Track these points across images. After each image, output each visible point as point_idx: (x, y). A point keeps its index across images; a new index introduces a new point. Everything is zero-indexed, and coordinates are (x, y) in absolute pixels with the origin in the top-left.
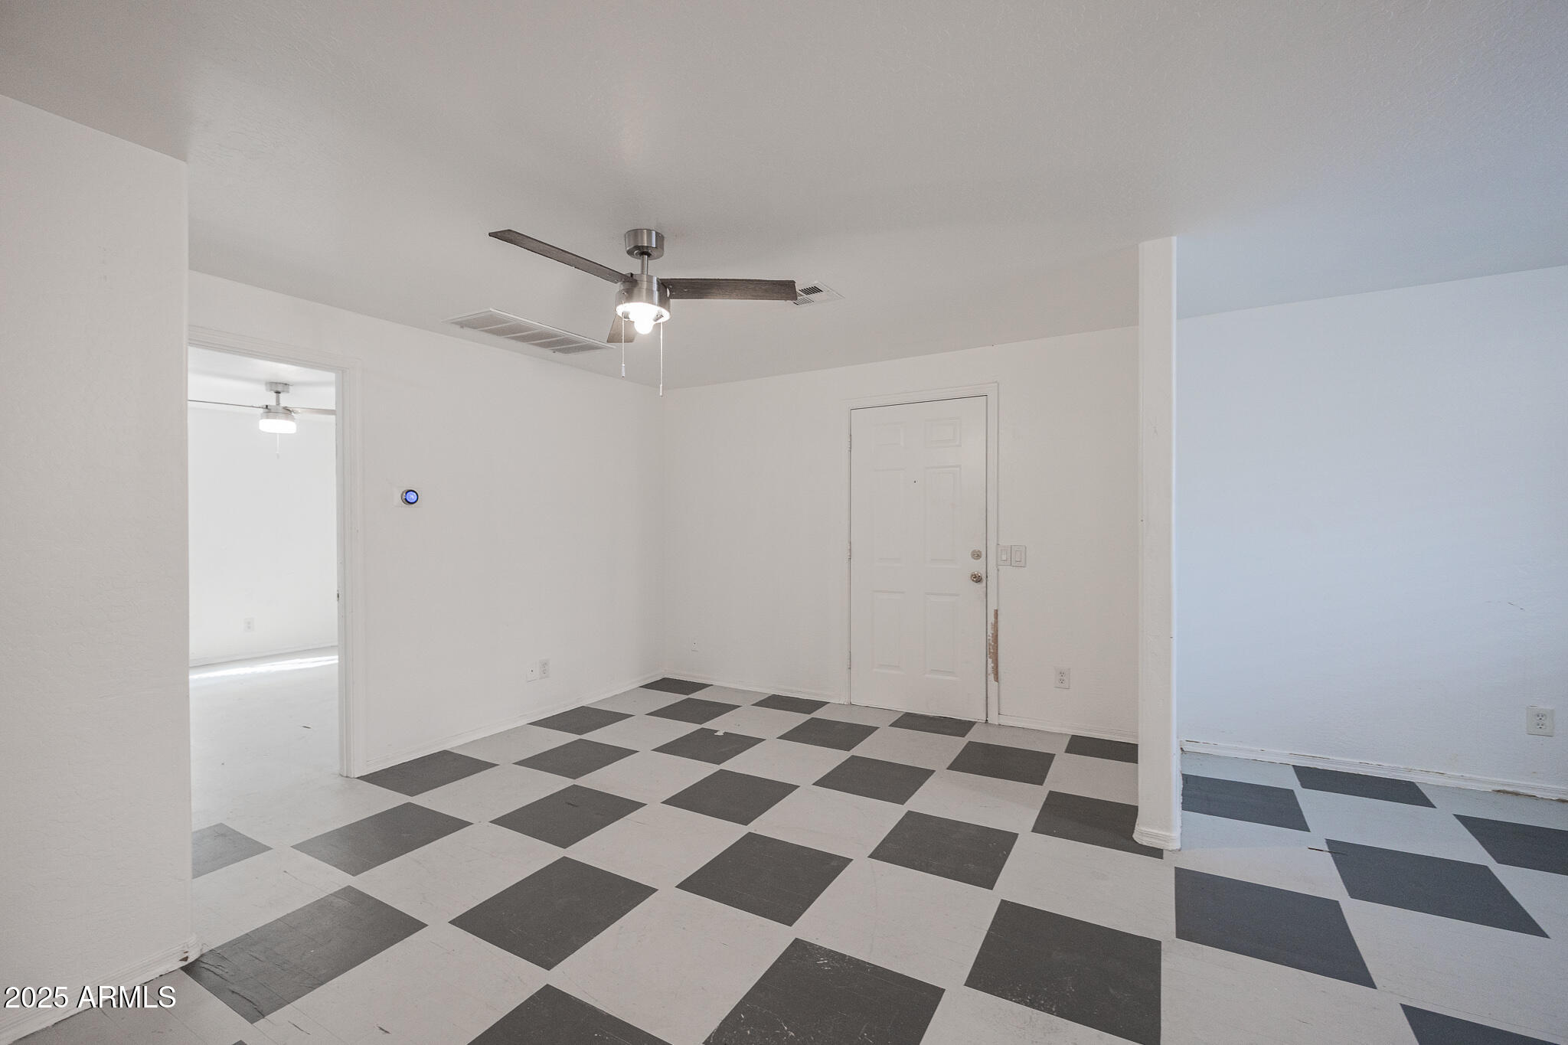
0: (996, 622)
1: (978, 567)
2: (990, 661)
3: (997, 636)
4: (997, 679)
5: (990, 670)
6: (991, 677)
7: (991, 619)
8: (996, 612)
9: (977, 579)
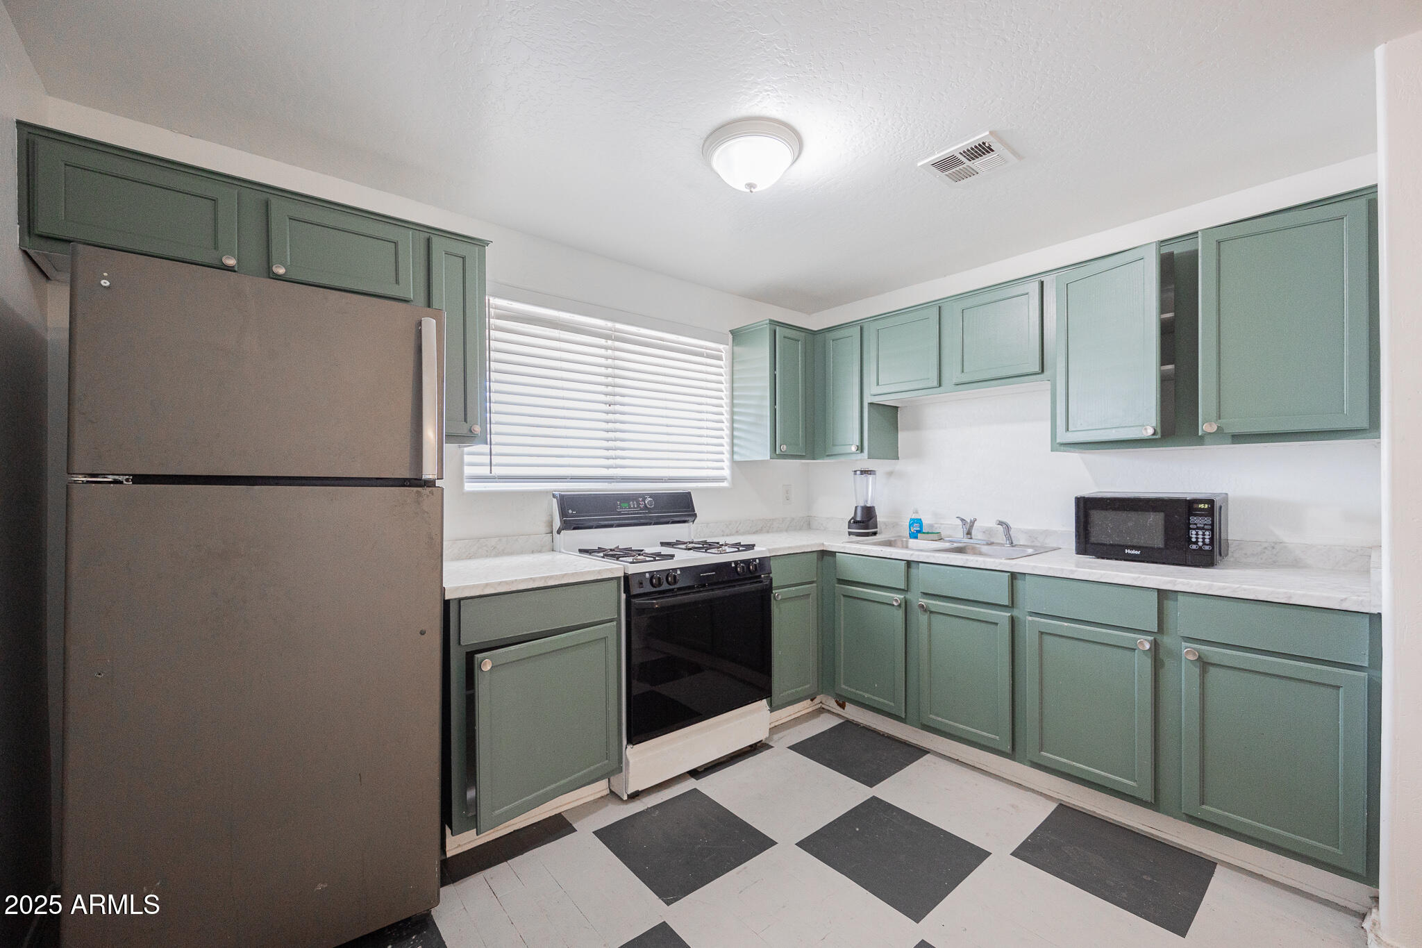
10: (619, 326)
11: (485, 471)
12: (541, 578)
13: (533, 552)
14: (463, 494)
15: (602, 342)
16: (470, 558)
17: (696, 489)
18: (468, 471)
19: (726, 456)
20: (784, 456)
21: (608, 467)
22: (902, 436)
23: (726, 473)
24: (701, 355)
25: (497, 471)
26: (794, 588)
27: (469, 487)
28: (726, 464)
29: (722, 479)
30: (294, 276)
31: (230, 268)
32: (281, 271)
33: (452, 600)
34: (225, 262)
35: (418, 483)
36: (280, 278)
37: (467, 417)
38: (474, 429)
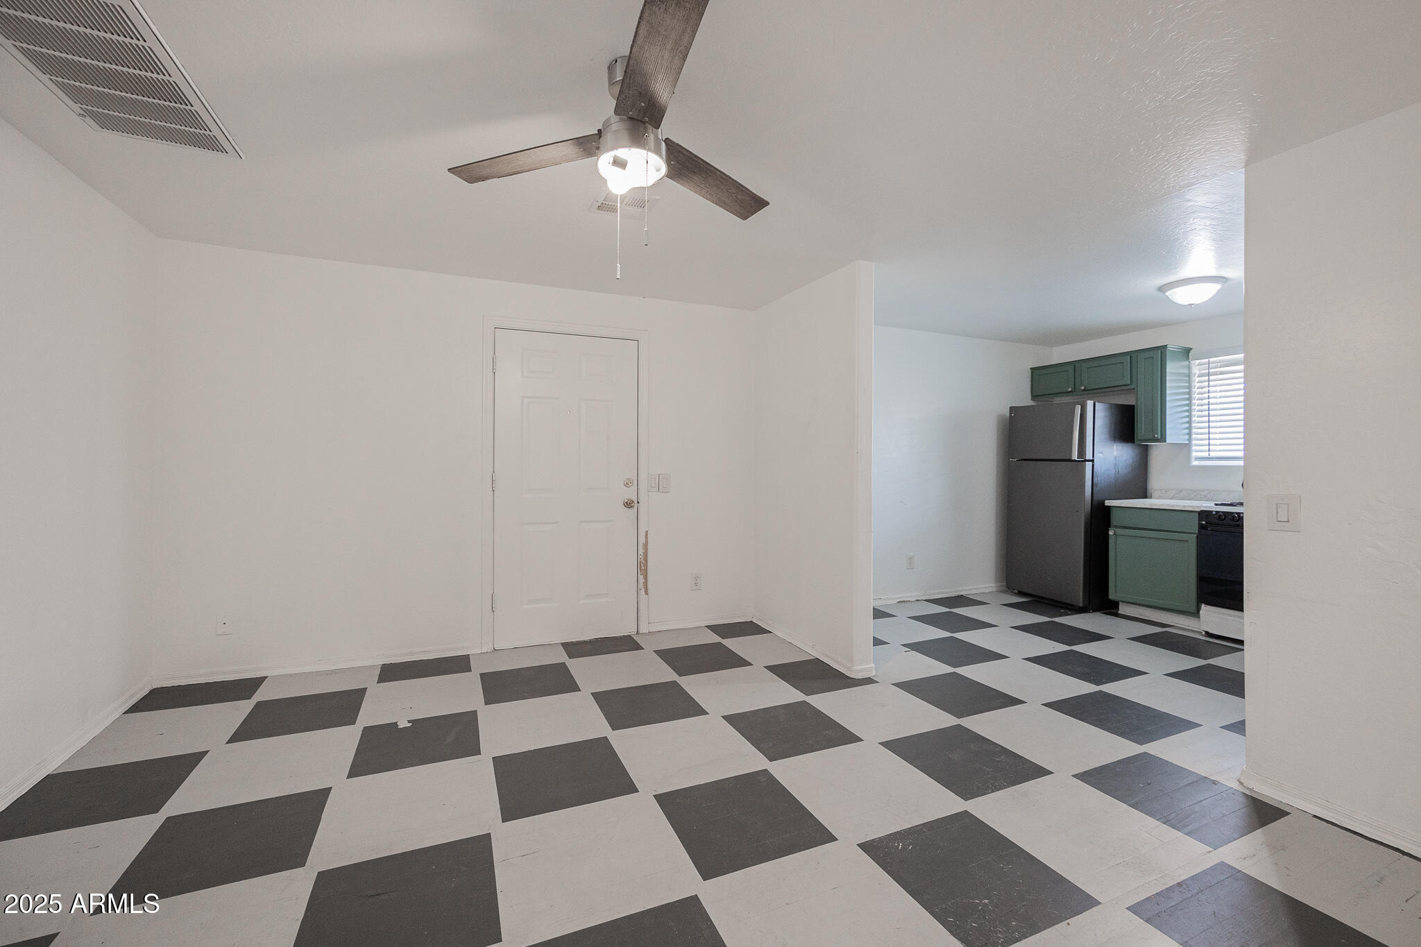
0: (647, 542)
1: (630, 494)
2: (641, 577)
3: (647, 555)
4: (646, 593)
5: (641, 585)
6: (643, 591)
7: (642, 540)
8: (647, 532)
9: (629, 504)
14: (1190, 467)
16: (1190, 500)
18: (1194, 454)
25: (1213, 454)
27: (1195, 463)
30: (1088, 388)
31: (1071, 391)
32: (1083, 388)
33: (1110, 507)
34: (1070, 390)
35: (1075, 461)
36: (1084, 390)
37: (1153, 430)
38: (1156, 436)
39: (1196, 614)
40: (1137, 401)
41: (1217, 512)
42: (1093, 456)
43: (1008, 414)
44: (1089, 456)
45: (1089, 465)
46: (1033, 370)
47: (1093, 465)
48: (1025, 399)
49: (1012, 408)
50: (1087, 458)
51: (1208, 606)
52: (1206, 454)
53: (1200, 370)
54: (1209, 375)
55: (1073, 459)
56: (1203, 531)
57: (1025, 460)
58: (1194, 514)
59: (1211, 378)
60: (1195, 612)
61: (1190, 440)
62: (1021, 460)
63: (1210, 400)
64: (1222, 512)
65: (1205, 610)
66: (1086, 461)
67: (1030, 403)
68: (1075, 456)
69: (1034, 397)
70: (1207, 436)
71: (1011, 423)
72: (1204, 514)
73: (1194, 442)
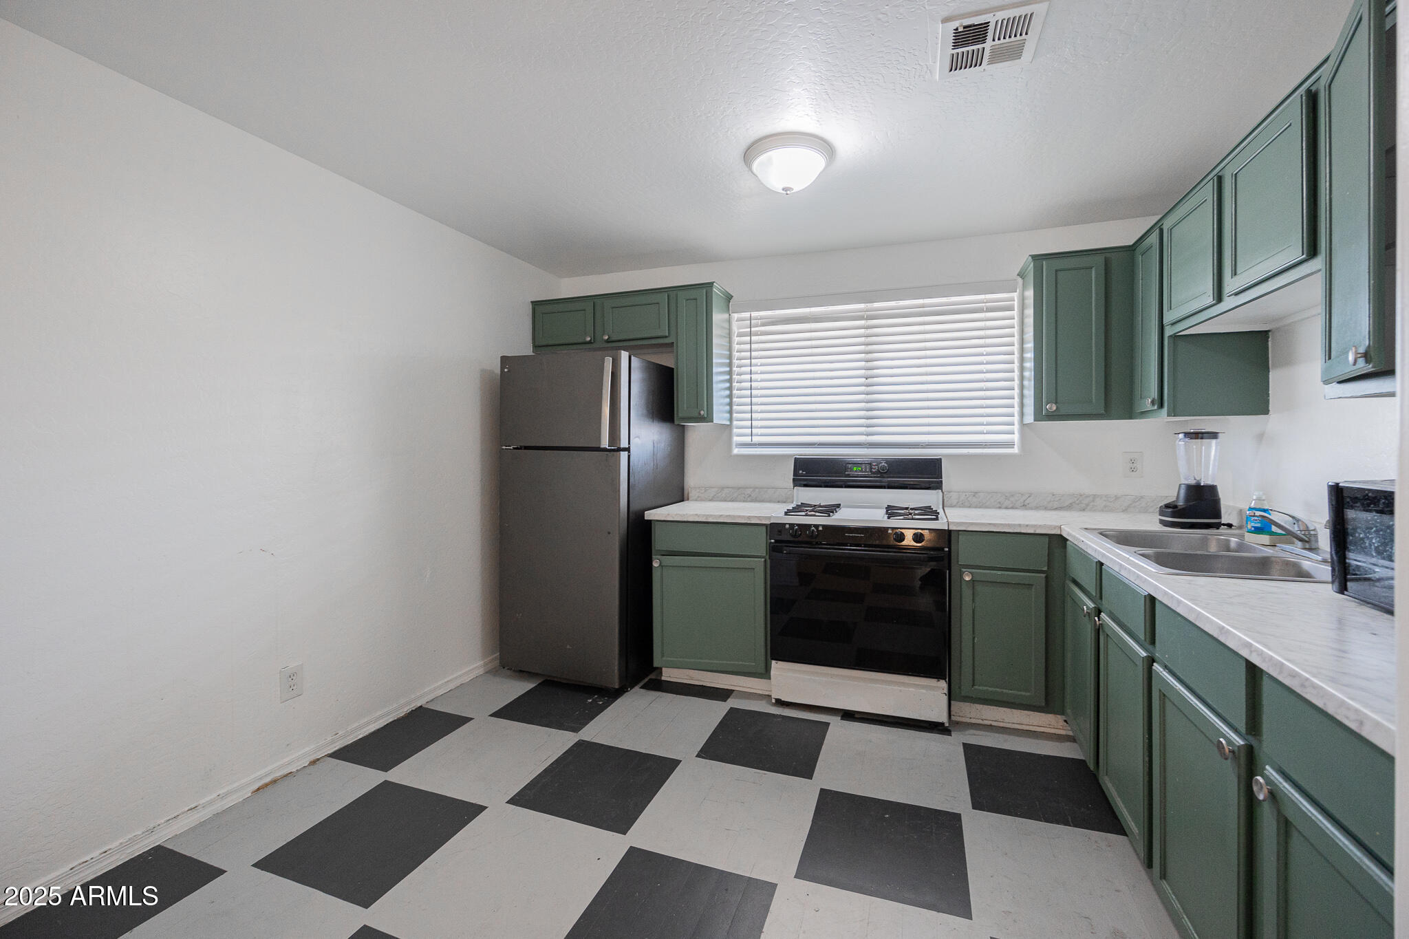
10: (876, 305)
11: (747, 439)
12: (704, 515)
13: (779, 502)
14: (731, 456)
15: (862, 322)
16: (733, 501)
17: (949, 456)
18: (736, 439)
19: (1016, 419)
20: (1052, 417)
21: (868, 434)
22: (1273, 376)
23: (1016, 437)
24: (981, 310)
25: (756, 439)
26: (999, 573)
27: (736, 451)
28: (1016, 428)
29: (1010, 445)
30: (613, 339)
31: (590, 342)
32: (606, 337)
33: (650, 521)
34: (589, 339)
35: (605, 450)
36: (608, 341)
37: (697, 405)
38: (702, 412)
39: (766, 674)
40: (677, 363)
41: (792, 525)
42: (629, 444)
43: (498, 371)
44: (624, 444)
45: (624, 455)
46: (536, 304)
47: (629, 456)
48: (522, 346)
49: (504, 360)
50: (622, 446)
51: (780, 662)
52: (748, 439)
53: (739, 328)
54: (751, 334)
55: (602, 446)
56: (774, 553)
57: (526, 448)
58: (760, 528)
59: (754, 338)
60: (763, 671)
61: (731, 419)
62: (520, 448)
63: (753, 368)
64: (798, 525)
65: (777, 667)
66: (620, 450)
67: (530, 353)
68: (605, 443)
69: (536, 347)
70: (749, 416)
71: (502, 386)
72: (775, 529)
73: (735, 423)
